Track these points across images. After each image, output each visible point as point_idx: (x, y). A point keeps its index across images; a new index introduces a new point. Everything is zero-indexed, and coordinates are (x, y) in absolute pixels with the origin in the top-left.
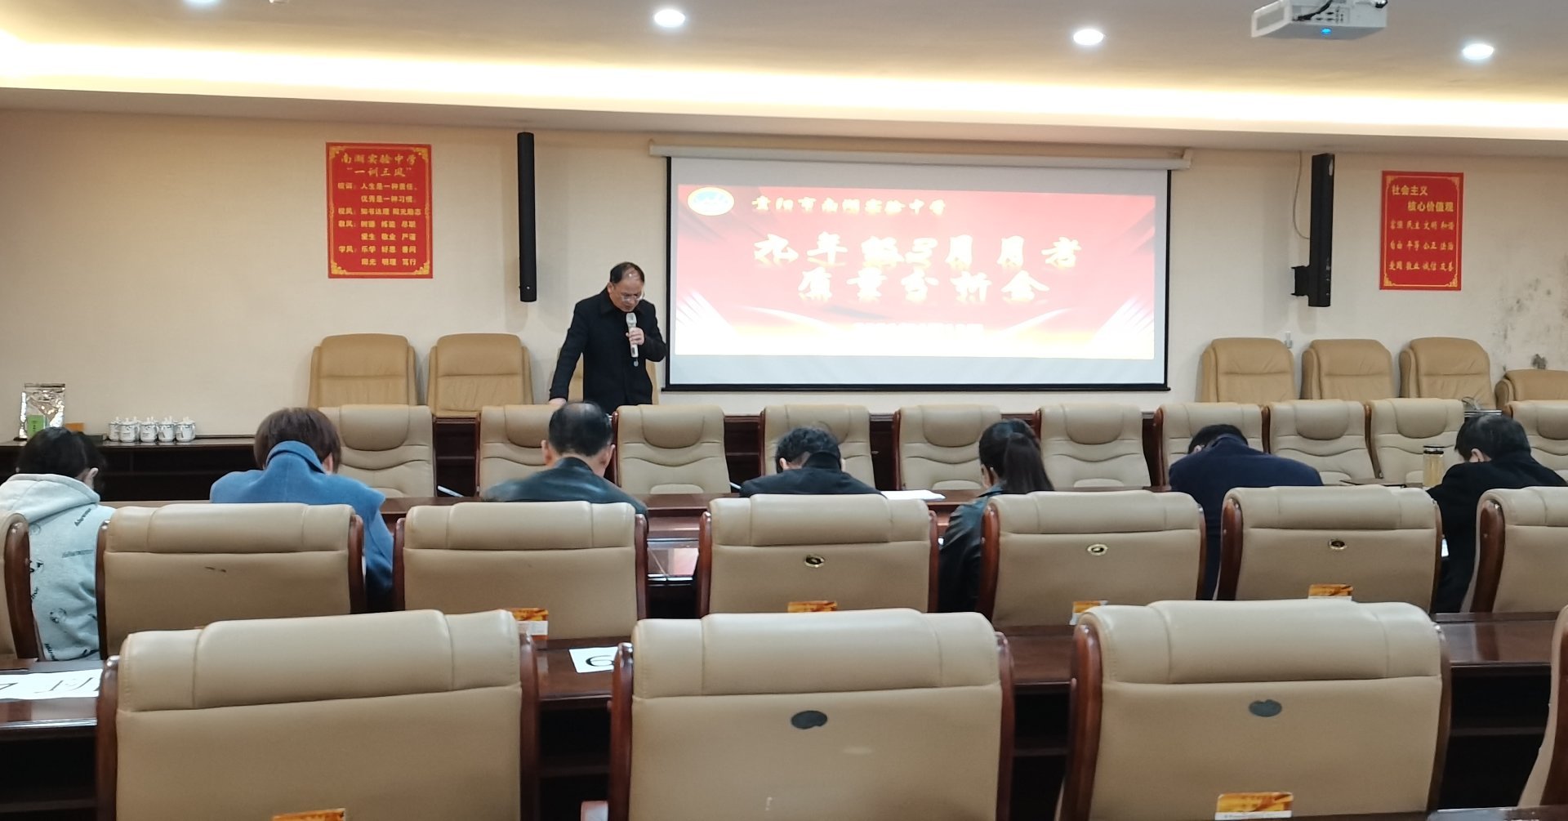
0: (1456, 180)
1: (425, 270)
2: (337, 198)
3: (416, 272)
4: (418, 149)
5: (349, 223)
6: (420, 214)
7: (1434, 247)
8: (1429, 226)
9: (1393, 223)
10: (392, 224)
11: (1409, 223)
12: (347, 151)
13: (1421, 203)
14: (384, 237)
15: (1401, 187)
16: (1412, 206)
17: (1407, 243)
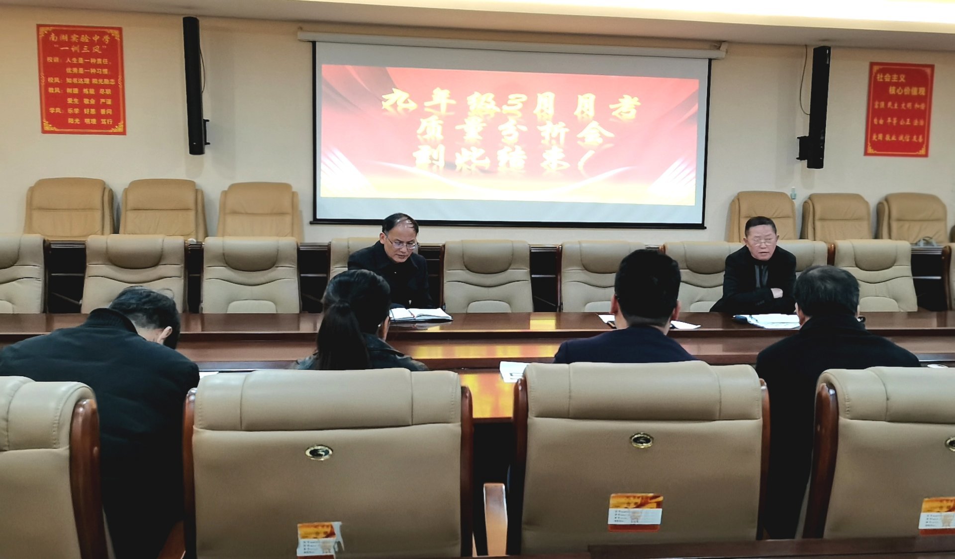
0: (928, 71)
1: (119, 129)
2: (47, 70)
3: (113, 130)
4: (111, 31)
5: (57, 90)
6: (114, 83)
7: (908, 123)
8: (906, 106)
9: (877, 103)
10: (92, 91)
11: (890, 104)
12: (54, 31)
13: (900, 88)
14: (86, 101)
15: (884, 75)
16: (892, 90)
17: (887, 120)
